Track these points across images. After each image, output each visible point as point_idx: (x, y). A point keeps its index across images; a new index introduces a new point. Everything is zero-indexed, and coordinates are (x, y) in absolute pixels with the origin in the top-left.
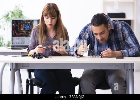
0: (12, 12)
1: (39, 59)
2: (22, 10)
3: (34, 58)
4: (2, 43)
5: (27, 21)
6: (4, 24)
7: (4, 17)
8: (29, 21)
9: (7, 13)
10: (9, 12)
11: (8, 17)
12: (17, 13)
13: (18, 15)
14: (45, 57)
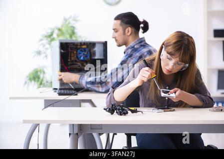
0: (60, 30)
1: (121, 115)
2: (74, 26)
3: (112, 114)
4: (43, 78)
5: (81, 43)
6: (47, 49)
7: (46, 36)
8: (85, 44)
9: (50, 31)
10: (54, 29)
11: (52, 37)
12: (67, 31)
13: (69, 34)
14: (133, 112)
